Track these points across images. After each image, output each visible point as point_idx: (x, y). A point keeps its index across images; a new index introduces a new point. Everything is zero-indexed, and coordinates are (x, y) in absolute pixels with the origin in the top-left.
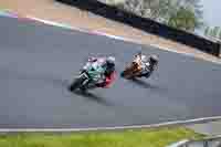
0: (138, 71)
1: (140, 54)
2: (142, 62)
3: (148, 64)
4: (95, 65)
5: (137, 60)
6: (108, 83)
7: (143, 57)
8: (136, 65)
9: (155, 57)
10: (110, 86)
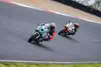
2: (70, 26)
3: (73, 28)
4: (43, 27)
5: (68, 25)
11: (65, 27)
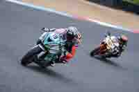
0: (107, 51)
1: (109, 35)
2: (111, 42)
3: (117, 45)
6: (68, 58)
7: (113, 38)
8: (105, 45)
9: (125, 38)
10: (70, 61)
11: (103, 43)
